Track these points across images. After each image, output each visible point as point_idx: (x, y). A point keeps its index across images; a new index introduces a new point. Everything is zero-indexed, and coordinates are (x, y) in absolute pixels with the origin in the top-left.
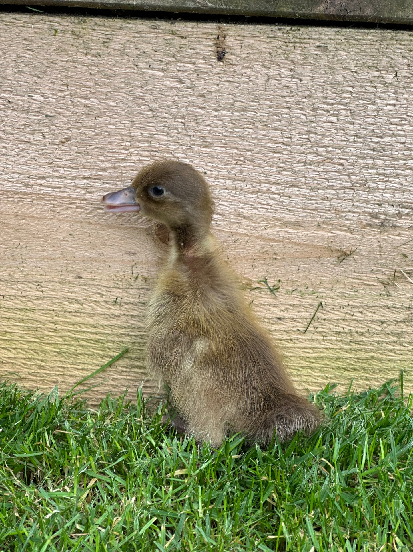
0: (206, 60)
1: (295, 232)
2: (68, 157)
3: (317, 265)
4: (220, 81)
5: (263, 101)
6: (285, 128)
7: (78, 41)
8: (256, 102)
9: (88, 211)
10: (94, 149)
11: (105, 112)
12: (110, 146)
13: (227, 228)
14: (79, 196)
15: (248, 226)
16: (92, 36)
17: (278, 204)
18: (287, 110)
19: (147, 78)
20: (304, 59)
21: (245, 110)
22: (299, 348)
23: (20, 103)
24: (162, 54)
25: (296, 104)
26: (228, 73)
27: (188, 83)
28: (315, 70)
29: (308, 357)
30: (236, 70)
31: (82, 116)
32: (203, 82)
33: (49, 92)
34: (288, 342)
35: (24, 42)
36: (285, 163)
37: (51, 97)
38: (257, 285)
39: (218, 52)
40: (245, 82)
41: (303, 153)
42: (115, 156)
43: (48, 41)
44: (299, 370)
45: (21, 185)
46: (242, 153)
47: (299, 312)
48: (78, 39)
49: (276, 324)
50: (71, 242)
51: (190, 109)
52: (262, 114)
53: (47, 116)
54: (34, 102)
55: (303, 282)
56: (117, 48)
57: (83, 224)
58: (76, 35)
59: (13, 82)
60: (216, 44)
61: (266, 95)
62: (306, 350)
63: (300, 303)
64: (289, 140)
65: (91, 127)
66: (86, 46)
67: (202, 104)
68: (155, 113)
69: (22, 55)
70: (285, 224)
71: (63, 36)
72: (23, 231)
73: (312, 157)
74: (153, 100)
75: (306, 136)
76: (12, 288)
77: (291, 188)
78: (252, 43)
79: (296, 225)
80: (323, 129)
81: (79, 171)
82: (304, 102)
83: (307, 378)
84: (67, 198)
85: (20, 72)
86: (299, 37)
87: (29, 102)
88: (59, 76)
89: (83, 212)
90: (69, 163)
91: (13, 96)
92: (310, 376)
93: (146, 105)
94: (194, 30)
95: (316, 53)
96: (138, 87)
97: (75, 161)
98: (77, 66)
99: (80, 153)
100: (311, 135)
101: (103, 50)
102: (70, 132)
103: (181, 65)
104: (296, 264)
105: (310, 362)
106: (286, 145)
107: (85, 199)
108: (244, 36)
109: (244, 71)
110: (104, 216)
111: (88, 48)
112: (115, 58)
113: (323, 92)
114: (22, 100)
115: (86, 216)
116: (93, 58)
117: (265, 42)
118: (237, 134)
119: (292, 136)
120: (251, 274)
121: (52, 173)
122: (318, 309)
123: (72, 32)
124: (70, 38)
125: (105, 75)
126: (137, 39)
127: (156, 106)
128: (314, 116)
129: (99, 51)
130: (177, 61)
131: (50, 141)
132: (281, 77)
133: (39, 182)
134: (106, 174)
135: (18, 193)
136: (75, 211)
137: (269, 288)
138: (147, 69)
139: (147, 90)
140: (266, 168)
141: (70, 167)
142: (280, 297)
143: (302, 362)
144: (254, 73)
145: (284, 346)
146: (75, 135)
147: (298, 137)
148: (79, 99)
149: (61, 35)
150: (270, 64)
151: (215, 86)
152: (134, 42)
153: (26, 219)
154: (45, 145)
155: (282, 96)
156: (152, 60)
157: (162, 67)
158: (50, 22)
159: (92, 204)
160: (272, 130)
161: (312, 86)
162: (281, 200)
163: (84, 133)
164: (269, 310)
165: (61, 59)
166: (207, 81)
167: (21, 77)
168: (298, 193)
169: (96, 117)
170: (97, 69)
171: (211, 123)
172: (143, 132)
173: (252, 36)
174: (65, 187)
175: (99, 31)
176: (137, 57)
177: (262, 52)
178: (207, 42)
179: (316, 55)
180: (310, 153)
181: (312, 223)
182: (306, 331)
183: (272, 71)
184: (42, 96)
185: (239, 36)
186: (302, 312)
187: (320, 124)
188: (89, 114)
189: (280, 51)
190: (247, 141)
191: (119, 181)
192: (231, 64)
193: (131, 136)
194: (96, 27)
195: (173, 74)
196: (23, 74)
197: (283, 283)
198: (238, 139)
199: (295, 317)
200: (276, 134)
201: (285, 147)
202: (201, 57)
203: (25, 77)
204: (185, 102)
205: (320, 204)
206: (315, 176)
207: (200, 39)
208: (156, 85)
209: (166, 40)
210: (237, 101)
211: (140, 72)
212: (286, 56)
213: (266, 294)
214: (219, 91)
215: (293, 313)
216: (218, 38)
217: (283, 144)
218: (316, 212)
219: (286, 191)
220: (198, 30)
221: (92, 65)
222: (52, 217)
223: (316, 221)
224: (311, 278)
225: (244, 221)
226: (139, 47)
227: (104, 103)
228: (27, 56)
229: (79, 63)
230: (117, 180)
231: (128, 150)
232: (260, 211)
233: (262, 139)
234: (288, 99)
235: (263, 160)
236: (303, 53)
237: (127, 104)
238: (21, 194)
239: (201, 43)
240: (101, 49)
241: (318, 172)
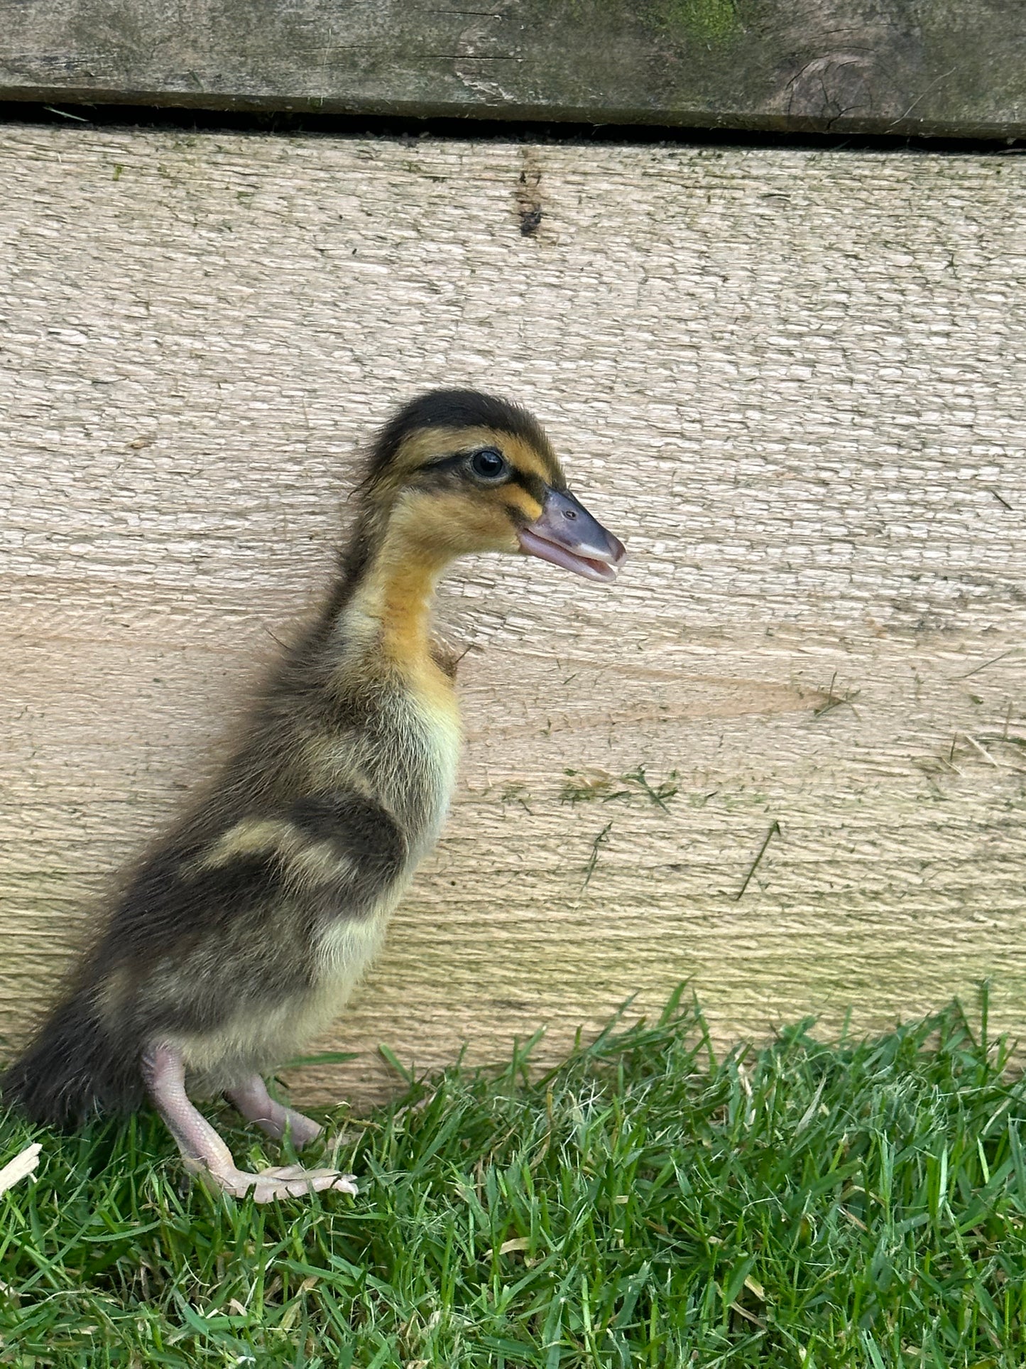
0: (493, 235)
1: (712, 652)
2: (149, 485)
3: (767, 731)
4: (528, 284)
5: (634, 333)
6: (687, 397)
7: (174, 193)
8: (616, 335)
9: (200, 620)
10: (214, 462)
11: (242, 369)
12: (255, 455)
13: (548, 649)
14: (177, 583)
15: (597, 642)
16: (210, 179)
17: (670, 587)
18: (690, 354)
19: (348, 281)
20: (733, 228)
21: (589, 354)
22: (724, 937)
23: (28, 351)
24: (385, 221)
25: (714, 338)
26: (547, 266)
27: (449, 291)
28: (758, 254)
29: (746, 960)
30: (568, 257)
31: (185, 381)
32: (486, 288)
33: (100, 323)
34: (697, 924)
35: (37, 198)
36: (685, 485)
37: (105, 335)
38: (620, 787)
39: (522, 214)
40: (588, 287)
41: (731, 457)
42: (268, 480)
43: (99, 194)
44: (724, 992)
45: (30, 560)
46: (582, 462)
47: (723, 848)
48: (175, 188)
49: (668, 881)
50: (159, 699)
51: (455, 355)
52: (631, 365)
53: (95, 382)
54: (64, 347)
55: (730, 775)
56: (273, 207)
57: (188, 653)
58: (168, 177)
59: (10, 299)
60: (518, 194)
61: (639, 318)
62: (740, 942)
63: (723, 826)
64: (698, 426)
65: (206, 408)
66: (195, 204)
67: (482, 343)
68: (367, 369)
69: (32, 230)
70: (687, 632)
71: (136, 181)
72: (35, 675)
73: (751, 467)
74: (362, 337)
75: (738, 417)
76: (7, 821)
77: (702, 546)
78: (607, 191)
79: (715, 635)
80: (777, 397)
81: (176, 520)
82: (732, 333)
83: (744, 1010)
84: (149, 587)
85: (27, 274)
86: (718, 173)
87: (50, 349)
88: (127, 280)
89: (189, 622)
90: (150, 500)
91: (9, 335)
92: (751, 1005)
93: (344, 348)
94: (465, 160)
95: (760, 211)
96: (325, 303)
97: (166, 494)
98: (173, 256)
99: (179, 474)
100: (750, 413)
101: (237, 213)
102: (155, 422)
103: (432, 246)
104: (713, 732)
105: (751, 970)
106: (690, 439)
107: (193, 590)
108: (585, 174)
109: (587, 258)
110: (241, 631)
111: (199, 209)
112: (268, 234)
113: (778, 306)
114: (33, 345)
115: (197, 633)
116: (213, 235)
117: (637, 186)
118: (571, 415)
119: (704, 417)
120: (606, 761)
121: (109, 527)
122: (769, 838)
123: (159, 169)
124: (153, 186)
125: (243, 276)
126: (323, 185)
127: (371, 349)
128: (757, 365)
129: (227, 217)
130: (423, 237)
131: (104, 445)
132: (676, 273)
133: (75, 549)
134: (247, 524)
135: (20, 580)
136: (169, 621)
137: (651, 794)
138: (348, 259)
139: (348, 311)
140: (642, 498)
141: (154, 508)
142: (677, 813)
143: (732, 971)
144: (610, 263)
145: (688, 933)
146: (167, 428)
147: (718, 419)
148: (177, 338)
149: (131, 177)
150: (651, 239)
151: (517, 299)
152: (316, 193)
153: (43, 646)
154: (90, 455)
155: (680, 320)
156: (359, 237)
157: (383, 252)
158: (104, 145)
159: (210, 601)
160: (655, 402)
161: (753, 293)
162: (677, 575)
163: (191, 423)
164: (651, 848)
165: (132, 238)
166: (497, 286)
167: (31, 285)
168: (718, 557)
169: (220, 381)
170: (222, 262)
171: (507, 389)
172: (337, 417)
173: (607, 172)
174: (142, 562)
175: (228, 168)
176: (323, 230)
177: (630, 212)
178: (496, 189)
179: (762, 216)
180: (747, 456)
181: (753, 629)
182: (740, 894)
183: (655, 258)
184: (82, 332)
185: (574, 173)
186: (730, 847)
187: (771, 384)
188: (202, 376)
189: (674, 209)
190: (594, 432)
191: (277, 542)
192: (554, 243)
193: (308, 428)
194: (220, 158)
195: (413, 270)
196: (35, 279)
197: (682, 778)
198: (573, 429)
199: (713, 861)
200: (665, 414)
201: (687, 444)
202: (482, 226)
203: (39, 287)
204: (442, 338)
205: (771, 583)
206: (759, 512)
207: (479, 183)
208: (369, 299)
209: (394, 185)
210: (569, 334)
211: (329, 268)
212: (687, 220)
213: (642, 809)
214: (525, 310)
215: (708, 853)
216: (523, 179)
217: (683, 436)
218: (762, 603)
219: (688, 552)
220: (475, 160)
221: (210, 253)
222: (108, 638)
223: (763, 623)
224: (752, 764)
225: (589, 630)
226: (327, 205)
227: (241, 346)
228: (46, 232)
229: (177, 248)
230: (275, 538)
231: (300, 463)
232: (627, 605)
233: (630, 426)
234: (693, 326)
235: (634, 478)
236: (729, 212)
237: (297, 347)
238: (31, 582)
239: (482, 192)
240: (231, 212)
241: (768, 502)
